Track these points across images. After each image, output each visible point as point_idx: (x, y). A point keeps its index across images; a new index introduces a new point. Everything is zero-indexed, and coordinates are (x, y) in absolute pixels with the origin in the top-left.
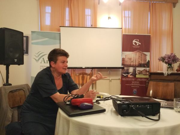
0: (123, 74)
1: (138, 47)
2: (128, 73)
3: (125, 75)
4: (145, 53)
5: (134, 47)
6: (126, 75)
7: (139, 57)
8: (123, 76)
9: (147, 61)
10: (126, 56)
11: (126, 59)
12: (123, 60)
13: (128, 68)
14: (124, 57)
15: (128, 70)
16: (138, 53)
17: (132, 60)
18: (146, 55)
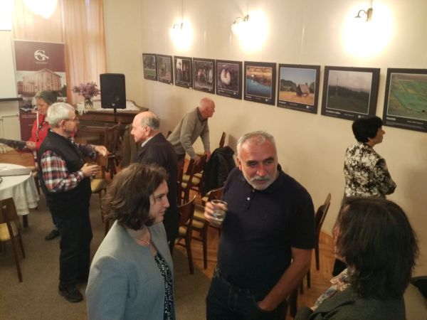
0: (23, 109)
1: (45, 63)
2: (31, 107)
3: (26, 110)
4: (58, 73)
5: (37, 63)
6: (28, 109)
7: (48, 79)
8: (22, 112)
9: (62, 86)
10: (24, 78)
11: (26, 84)
12: (20, 85)
13: (30, 98)
14: (21, 80)
15: (30, 101)
16: (45, 74)
17: (37, 85)
18: (59, 77)
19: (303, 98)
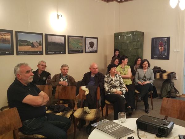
19: (35, 48)
